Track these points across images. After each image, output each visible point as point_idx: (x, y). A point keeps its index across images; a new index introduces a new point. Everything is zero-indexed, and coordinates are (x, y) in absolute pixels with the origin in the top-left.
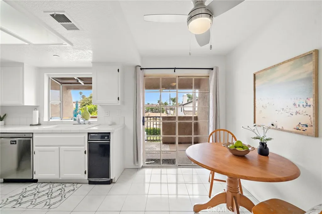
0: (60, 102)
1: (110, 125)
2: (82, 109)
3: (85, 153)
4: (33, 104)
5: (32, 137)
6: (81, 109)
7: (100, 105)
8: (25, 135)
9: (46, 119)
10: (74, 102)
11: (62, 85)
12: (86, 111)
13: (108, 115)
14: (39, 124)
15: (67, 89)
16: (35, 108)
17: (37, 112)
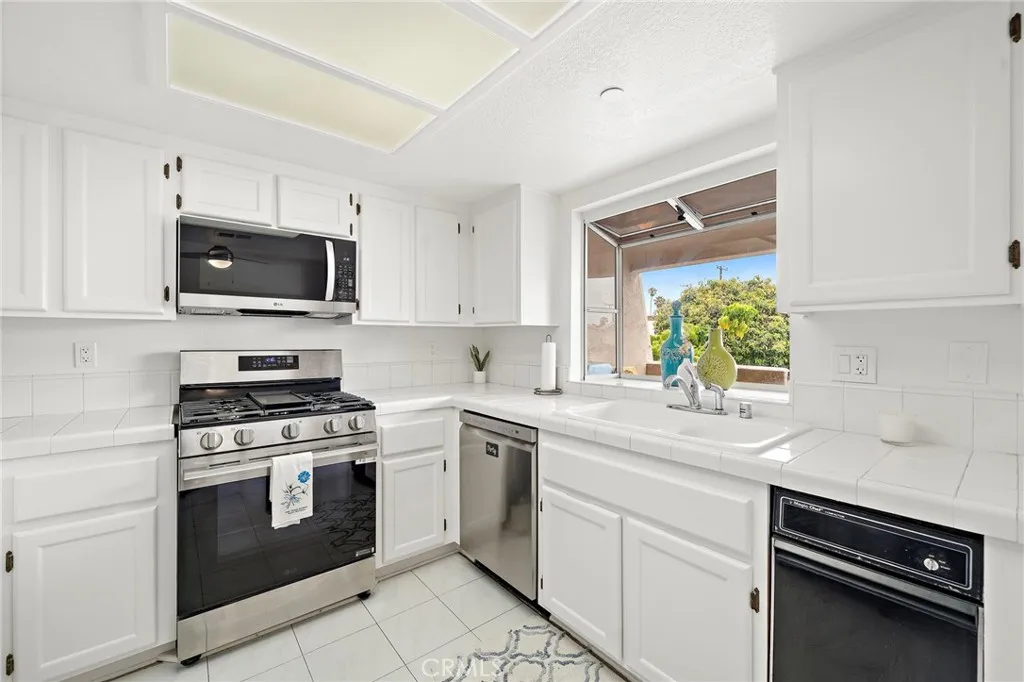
0: (616, 311)
1: (897, 444)
2: (661, 336)
3: (755, 604)
4: (542, 320)
5: (535, 444)
6: (658, 339)
7: (807, 315)
8: (517, 432)
9: (574, 374)
10: (650, 318)
11: (624, 246)
12: (719, 348)
13: (871, 377)
14: (557, 391)
15: (631, 270)
16: (548, 333)
17: (553, 346)
